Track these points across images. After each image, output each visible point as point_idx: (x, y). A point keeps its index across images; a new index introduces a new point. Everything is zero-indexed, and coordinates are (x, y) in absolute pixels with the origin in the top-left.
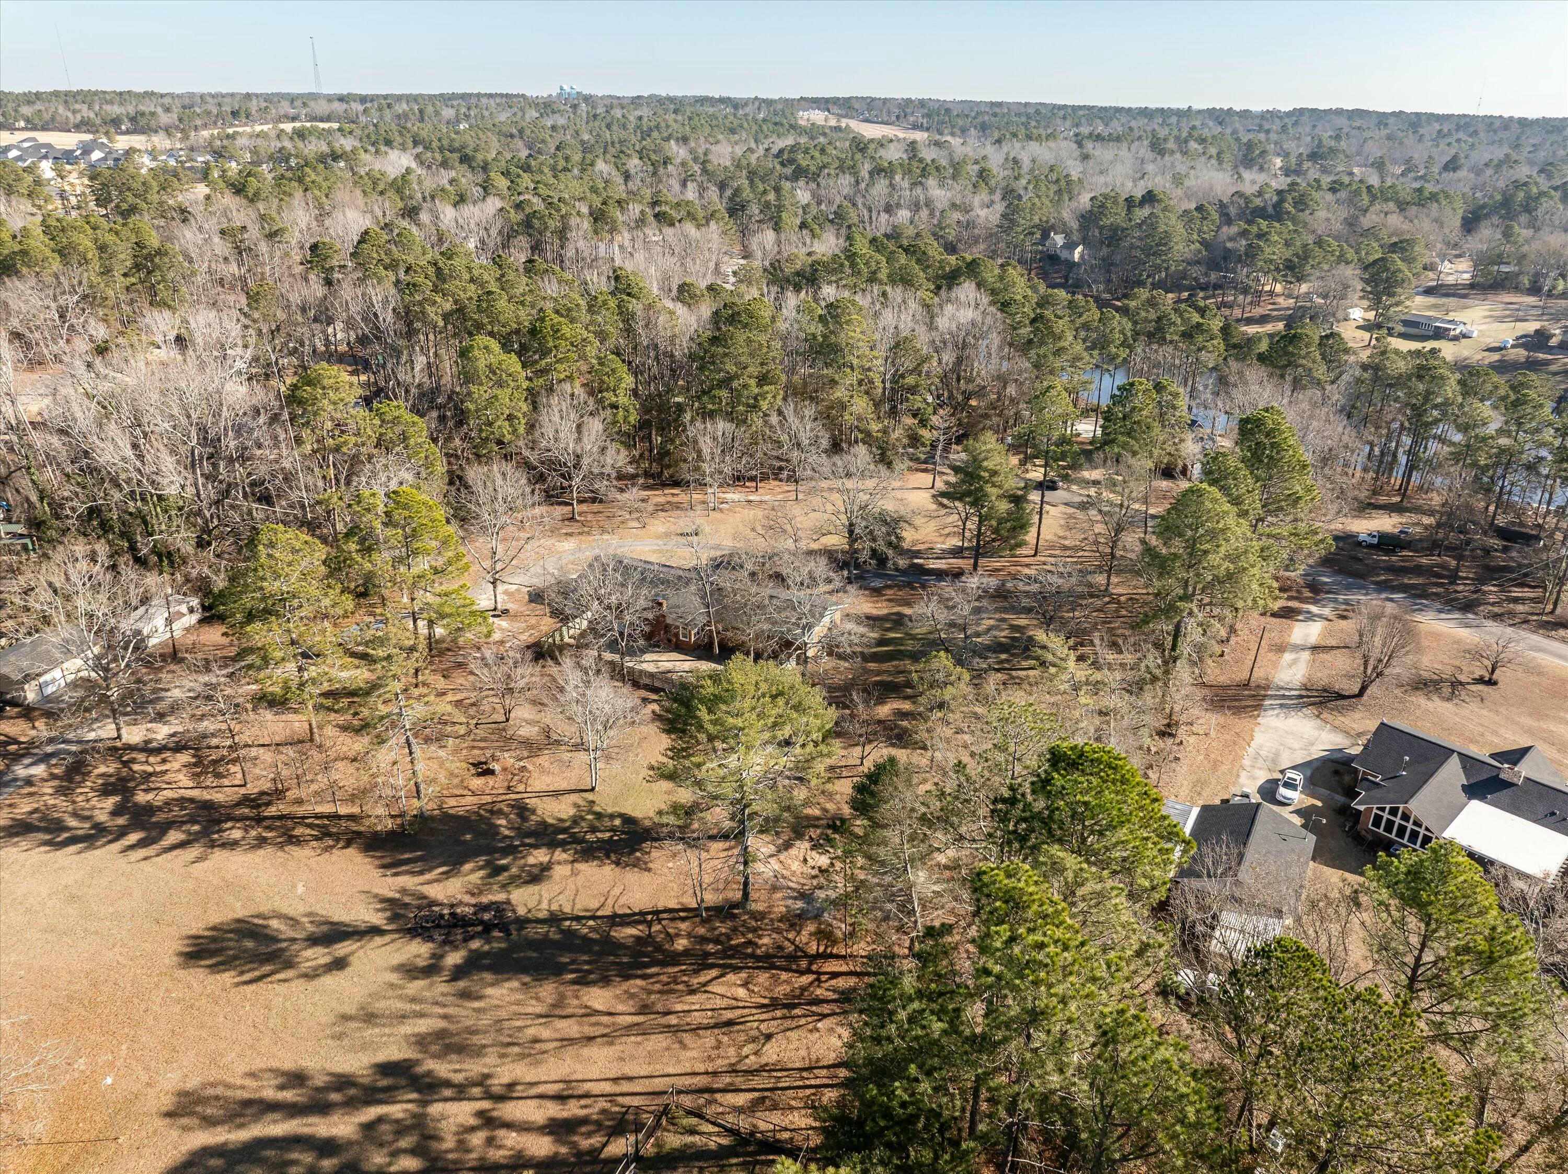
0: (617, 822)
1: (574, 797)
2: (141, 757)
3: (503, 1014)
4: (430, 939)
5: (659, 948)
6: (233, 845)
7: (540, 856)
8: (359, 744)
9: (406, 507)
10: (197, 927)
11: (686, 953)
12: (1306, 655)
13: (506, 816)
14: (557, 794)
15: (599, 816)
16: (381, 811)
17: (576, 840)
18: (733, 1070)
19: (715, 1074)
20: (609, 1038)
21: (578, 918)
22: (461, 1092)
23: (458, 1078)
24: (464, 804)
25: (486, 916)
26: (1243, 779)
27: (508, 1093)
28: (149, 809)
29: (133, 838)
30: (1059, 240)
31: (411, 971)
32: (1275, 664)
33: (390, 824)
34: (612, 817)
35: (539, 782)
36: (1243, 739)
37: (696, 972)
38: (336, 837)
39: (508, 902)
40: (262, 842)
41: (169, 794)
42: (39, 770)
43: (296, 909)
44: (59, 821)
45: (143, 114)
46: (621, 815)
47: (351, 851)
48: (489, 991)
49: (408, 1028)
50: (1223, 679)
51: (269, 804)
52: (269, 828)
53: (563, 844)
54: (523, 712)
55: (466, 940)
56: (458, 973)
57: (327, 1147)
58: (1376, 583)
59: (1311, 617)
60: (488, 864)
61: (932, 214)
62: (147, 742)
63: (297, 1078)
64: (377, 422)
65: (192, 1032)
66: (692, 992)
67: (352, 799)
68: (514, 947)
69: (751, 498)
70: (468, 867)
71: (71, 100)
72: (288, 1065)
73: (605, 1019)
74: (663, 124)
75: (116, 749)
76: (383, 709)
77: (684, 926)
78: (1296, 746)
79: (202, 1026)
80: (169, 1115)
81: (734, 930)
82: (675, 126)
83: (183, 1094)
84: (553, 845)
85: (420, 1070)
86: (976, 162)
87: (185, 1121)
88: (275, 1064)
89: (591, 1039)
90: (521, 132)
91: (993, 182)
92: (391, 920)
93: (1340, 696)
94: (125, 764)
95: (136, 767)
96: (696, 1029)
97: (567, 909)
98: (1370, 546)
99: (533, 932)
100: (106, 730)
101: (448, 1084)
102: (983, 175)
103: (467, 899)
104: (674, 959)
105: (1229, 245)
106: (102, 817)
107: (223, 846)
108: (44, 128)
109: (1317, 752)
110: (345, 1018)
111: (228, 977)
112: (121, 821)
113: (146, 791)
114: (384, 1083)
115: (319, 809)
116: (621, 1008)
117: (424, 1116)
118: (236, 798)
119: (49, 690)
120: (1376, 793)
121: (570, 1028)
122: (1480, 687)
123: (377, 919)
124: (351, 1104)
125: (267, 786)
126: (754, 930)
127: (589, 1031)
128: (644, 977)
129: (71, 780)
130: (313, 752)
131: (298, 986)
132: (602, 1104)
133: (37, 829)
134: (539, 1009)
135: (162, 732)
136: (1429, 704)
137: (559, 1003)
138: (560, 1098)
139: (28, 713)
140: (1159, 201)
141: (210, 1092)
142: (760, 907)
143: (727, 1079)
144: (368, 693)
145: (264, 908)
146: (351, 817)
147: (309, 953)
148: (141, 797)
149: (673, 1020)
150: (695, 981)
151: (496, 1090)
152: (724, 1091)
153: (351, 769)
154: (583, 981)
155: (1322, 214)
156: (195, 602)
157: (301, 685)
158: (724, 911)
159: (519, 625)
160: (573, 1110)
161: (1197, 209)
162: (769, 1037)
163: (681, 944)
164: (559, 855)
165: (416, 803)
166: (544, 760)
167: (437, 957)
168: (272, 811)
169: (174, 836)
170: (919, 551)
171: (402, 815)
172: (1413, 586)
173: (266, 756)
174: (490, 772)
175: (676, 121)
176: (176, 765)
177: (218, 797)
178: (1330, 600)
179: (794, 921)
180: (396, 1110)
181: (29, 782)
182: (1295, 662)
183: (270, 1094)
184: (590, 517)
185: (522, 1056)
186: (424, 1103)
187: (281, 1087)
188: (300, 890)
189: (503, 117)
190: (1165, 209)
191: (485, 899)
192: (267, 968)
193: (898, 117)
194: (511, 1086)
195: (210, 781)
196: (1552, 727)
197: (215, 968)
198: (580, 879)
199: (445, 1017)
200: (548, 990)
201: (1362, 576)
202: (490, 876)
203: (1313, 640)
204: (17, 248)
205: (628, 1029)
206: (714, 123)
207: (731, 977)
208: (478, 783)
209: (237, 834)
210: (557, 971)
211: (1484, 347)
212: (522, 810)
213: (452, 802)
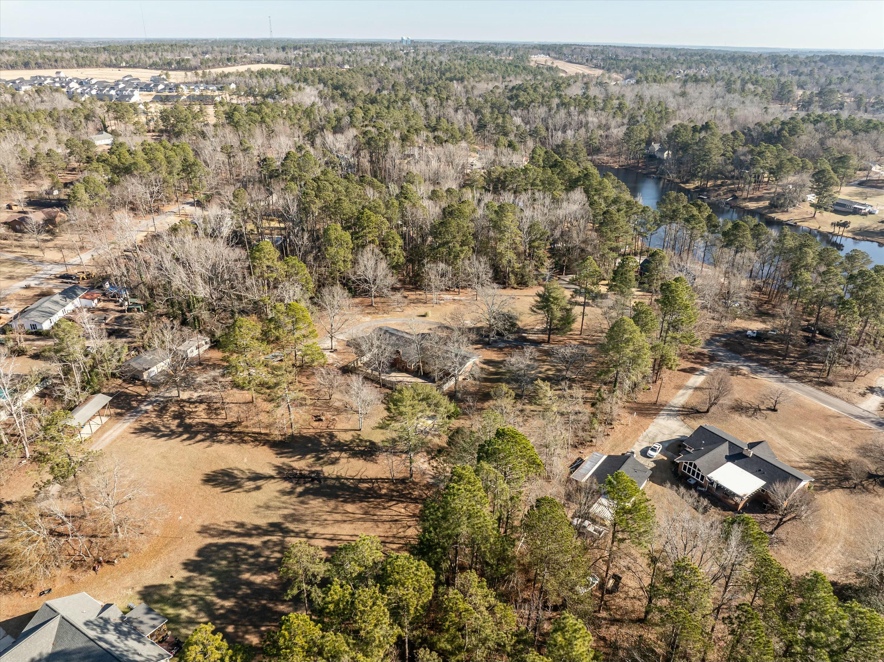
0: (368, 444)
1: (353, 433)
2: (187, 405)
3: (315, 510)
4: (291, 482)
5: (375, 492)
6: (221, 442)
7: (336, 454)
8: (270, 406)
9: (293, 311)
10: (208, 471)
11: (385, 495)
12: (691, 391)
13: (325, 438)
14: (346, 431)
15: (361, 440)
16: (277, 432)
17: (351, 449)
18: (394, 537)
19: (387, 537)
20: (352, 521)
21: (347, 479)
22: (297, 535)
23: (297, 530)
24: (309, 432)
25: (313, 475)
26: (636, 446)
27: (313, 536)
28: (190, 426)
29: (185, 436)
30: (656, 147)
31: (283, 493)
32: (674, 394)
33: (280, 438)
34: (366, 441)
35: (340, 426)
36: (644, 428)
37: (388, 502)
38: (260, 442)
39: (322, 471)
40: (232, 441)
41: (198, 420)
42: (150, 407)
43: (244, 467)
44: (158, 428)
45: (183, 60)
46: (370, 441)
47: (265, 447)
48: (311, 502)
49: (281, 512)
50: (646, 400)
51: (235, 427)
52: (235, 436)
53: (345, 451)
54: (337, 396)
55: (305, 483)
56: (300, 495)
57: (251, 547)
58: (745, 357)
59: (703, 372)
60: (316, 456)
61: (587, 131)
62: (189, 399)
63: (242, 525)
64: (286, 267)
65: (206, 507)
66: (385, 509)
67: (266, 427)
68: (322, 487)
69: (456, 298)
70: (308, 456)
71: (147, 50)
72: (239, 520)
73: (351, 515)
74: (453, 67)
75: (178, 401)
76: (280, 394)
77: (386, 485)
78: (667, 433)
79: (209, 505)
80: (199, 532)
81: (405, 488)
82: (459, 68)
83: (204, 526)
84: (342, 451)
85: (284, 526)
86: (618, 99)
87: (204, 535)
88: (234, 520)
89: (345, 521)
90: (376, 73)
91: (625, 111)
92: (278, 474)
93: (698, 412)
94: (181, 407)
95: (186, 409)
96: (383, 522)
97: (343, 475)
98: (752, 338)
99: (329, 482)
100: (174, 393)
101: (293, 531)
102: (620, 107)
103: (307, 468)
104: (380, 496)
105: (742, 158)
106: (173, 427)
107: (218, 442)
108: (135, 67)
109: (675, 436)
110: (259, 507)
111: (219, 489)
112: (180, 430)
113: (190, 418)
114: (271, 529)
115: (254, 430)
116: (357, 512)
117: (283, 541)
118: (223, 423)
119: (152, 375)
120: (687, 456)
121: (338, 517)
122: (768, 412)
123: (273, 473)
124: (259, 535)
125: (235, 420)
126: (413, 489)
127: (345, 519)
128: (368, 502)
129: (161, 412)
130: (253, 408)
131: (243, 495)
132: (346, 543)
133: (150, 430)
134: (328, 509)
135: (195, 395)
136: (740, 419)
137: (336, 508)
138: (331, 540)
139: (144, 384)
140: (711, 129)
141: (212, 526)
142: (417, 480)
143: (391, 539)
144: (275, 387)
145: (232, 466)
146: (266, 434)
147: (248, 483)
148: (188, 421)
149: (376, 518)
150: (387, 505)
151: (309, 535)
152: (390, 543)
153: (266, 416)
154: (345, 501)
155: (804, 138)
156: (208, 340)
157: (249, 382)
158: (403, 481)
159: (340, 357)
160: (335, 544)
161: (732, 133)
162: (410, 527)
163: (384, 491)
164: (344, 455)
165: (290, 431)
166: (343, 416)
167: (293, 488)
168: (236, 429)
169: (200, 437)
170: (526, 330)
171: (285, 435)
172: (763, 360)
173: (235, 408)
174: (321, 420)
175: (460, 65)
176: (200, 409)
177: (216, 423)
178: (717, 365)
179: (429, 486)
180: (274, 538)
181: (146, 412)
182: (683, 394)
183: (232, 529)
184: (380, 305)
185: (320, 525)
186: (284, 537)
187: (236, 527)
188: (245, 460)
189: (367, 62)
190: (713, 134)
191: (313, 469)
192: (232, 487)
193: (587, 60)
194: (315, 534)
195: (214, 416)
196: (793, 433)
197: (214, 486)
198: (350, 465)
199: (294, 509)
200: (332, 503)
201: (740, 353)
202: (316, 460)
203: (697, 384)
204: (132, 161)
205: (359, 519)
206: (482, 66)
207: (400, 505)
208: (316, 424)
209: (223, 438)
210: (336, 497)
211: (880, 220)
212: (332, 436)
213: (305, 431)
